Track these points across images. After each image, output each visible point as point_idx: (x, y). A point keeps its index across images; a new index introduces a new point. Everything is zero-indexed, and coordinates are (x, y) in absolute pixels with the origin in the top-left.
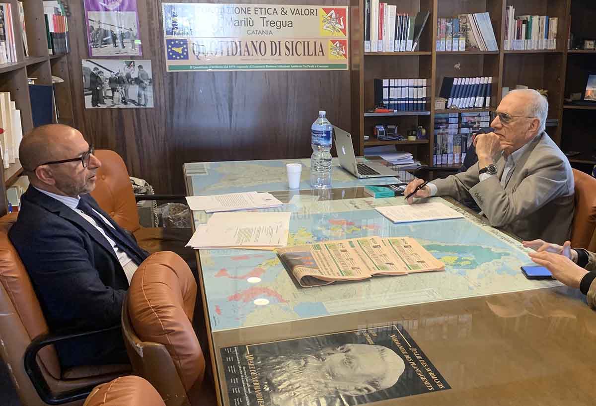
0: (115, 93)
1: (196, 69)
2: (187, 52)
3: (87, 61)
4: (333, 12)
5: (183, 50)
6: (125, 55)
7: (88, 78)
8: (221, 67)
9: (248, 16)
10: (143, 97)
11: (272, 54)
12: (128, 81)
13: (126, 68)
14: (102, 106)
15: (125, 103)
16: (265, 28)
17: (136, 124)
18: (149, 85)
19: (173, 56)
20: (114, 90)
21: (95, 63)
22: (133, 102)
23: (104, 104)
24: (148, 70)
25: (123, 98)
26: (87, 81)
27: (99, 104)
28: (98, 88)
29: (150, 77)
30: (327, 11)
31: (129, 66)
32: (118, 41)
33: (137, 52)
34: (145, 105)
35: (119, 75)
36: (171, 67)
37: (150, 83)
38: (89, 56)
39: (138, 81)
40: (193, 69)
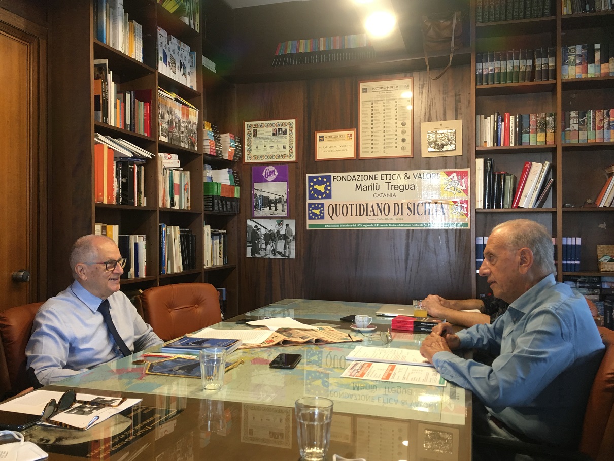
0: (268, 246)
1: (330, 228)
2: (323, 214)
3: (251, 220)
4: (455, 174)
5: (320, 212)
6: (277, 216)
7: (250, 234)
8: (350, 226)
9: (374, 182)
10: (288, 250)
11: (395, 215)
12: (278, 236)
13: (277, 226)
14: (258, 256)
15: (274, 254)
16: (389, 192)
17: (281, 272)
18: (293, 240)
19: (314, 216)
20: (267, 244)
21: (256, 222)
22: (280, 253)
23: (259, 254)
24: (293, 228)
25: (273, 250)
26: (249, 236)
27: (256, 255)
28: (256, 242)
29: (294, 233)
30: (449, 174)
31: (279, 224)
32: (273, 205)
33: (285, 214)
34: (288, 257)
35: (272, 232)
36: (310, 226)
37: (293, 238)
38: (252, 218)
39: (285, 237)
40: (327, 227)
